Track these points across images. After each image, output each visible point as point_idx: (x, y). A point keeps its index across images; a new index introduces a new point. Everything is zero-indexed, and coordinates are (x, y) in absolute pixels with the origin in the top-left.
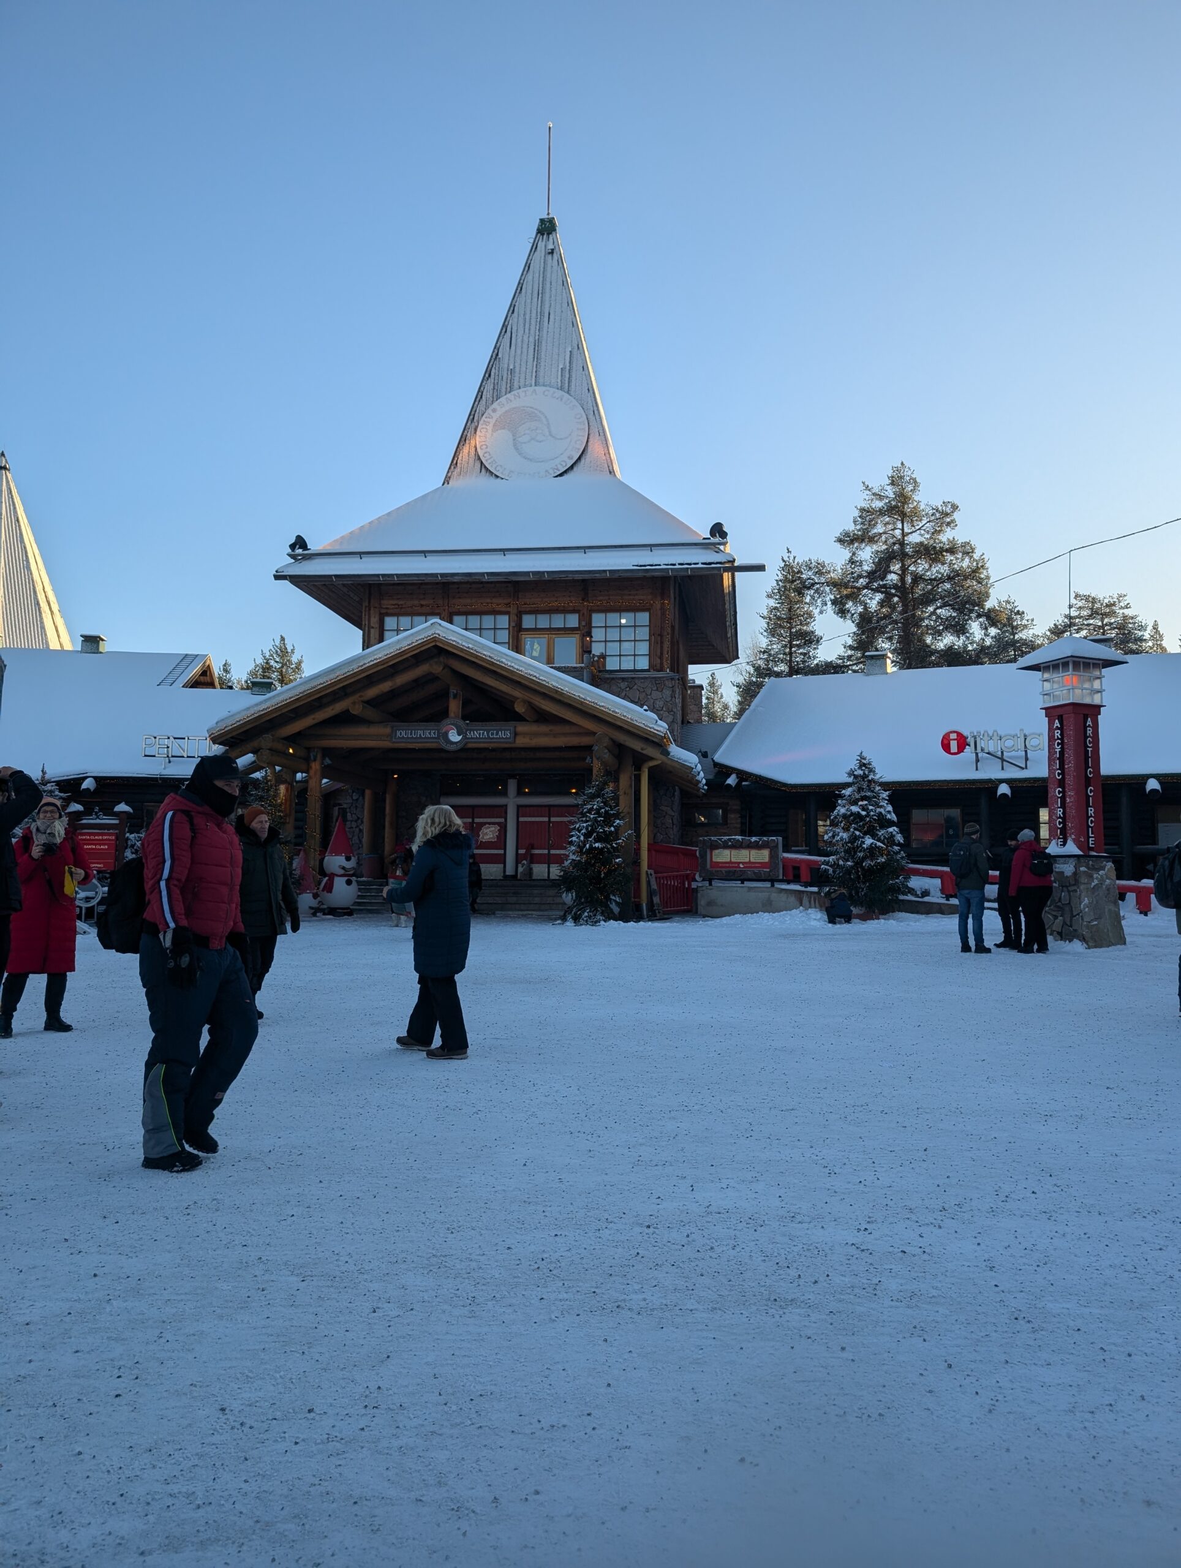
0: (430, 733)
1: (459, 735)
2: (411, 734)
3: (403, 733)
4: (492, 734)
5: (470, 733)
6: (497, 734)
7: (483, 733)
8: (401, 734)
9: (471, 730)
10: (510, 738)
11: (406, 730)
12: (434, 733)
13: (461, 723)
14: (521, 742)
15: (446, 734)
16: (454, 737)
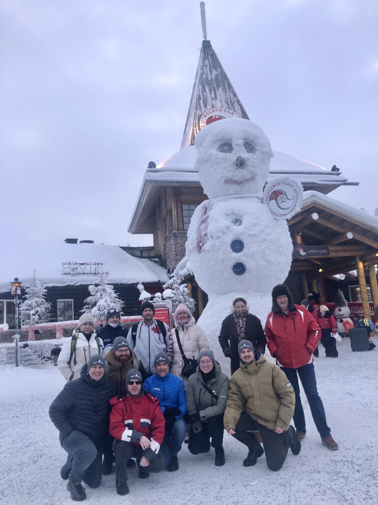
1: (304, 252)
4: (319, 251)
5: (309, 251)
6: (321, 251)
7: (315, 251)
10: (327, 253)
13: (304, 246)
14: (332, 255)
15: (298, 252)
16: (302, 253)
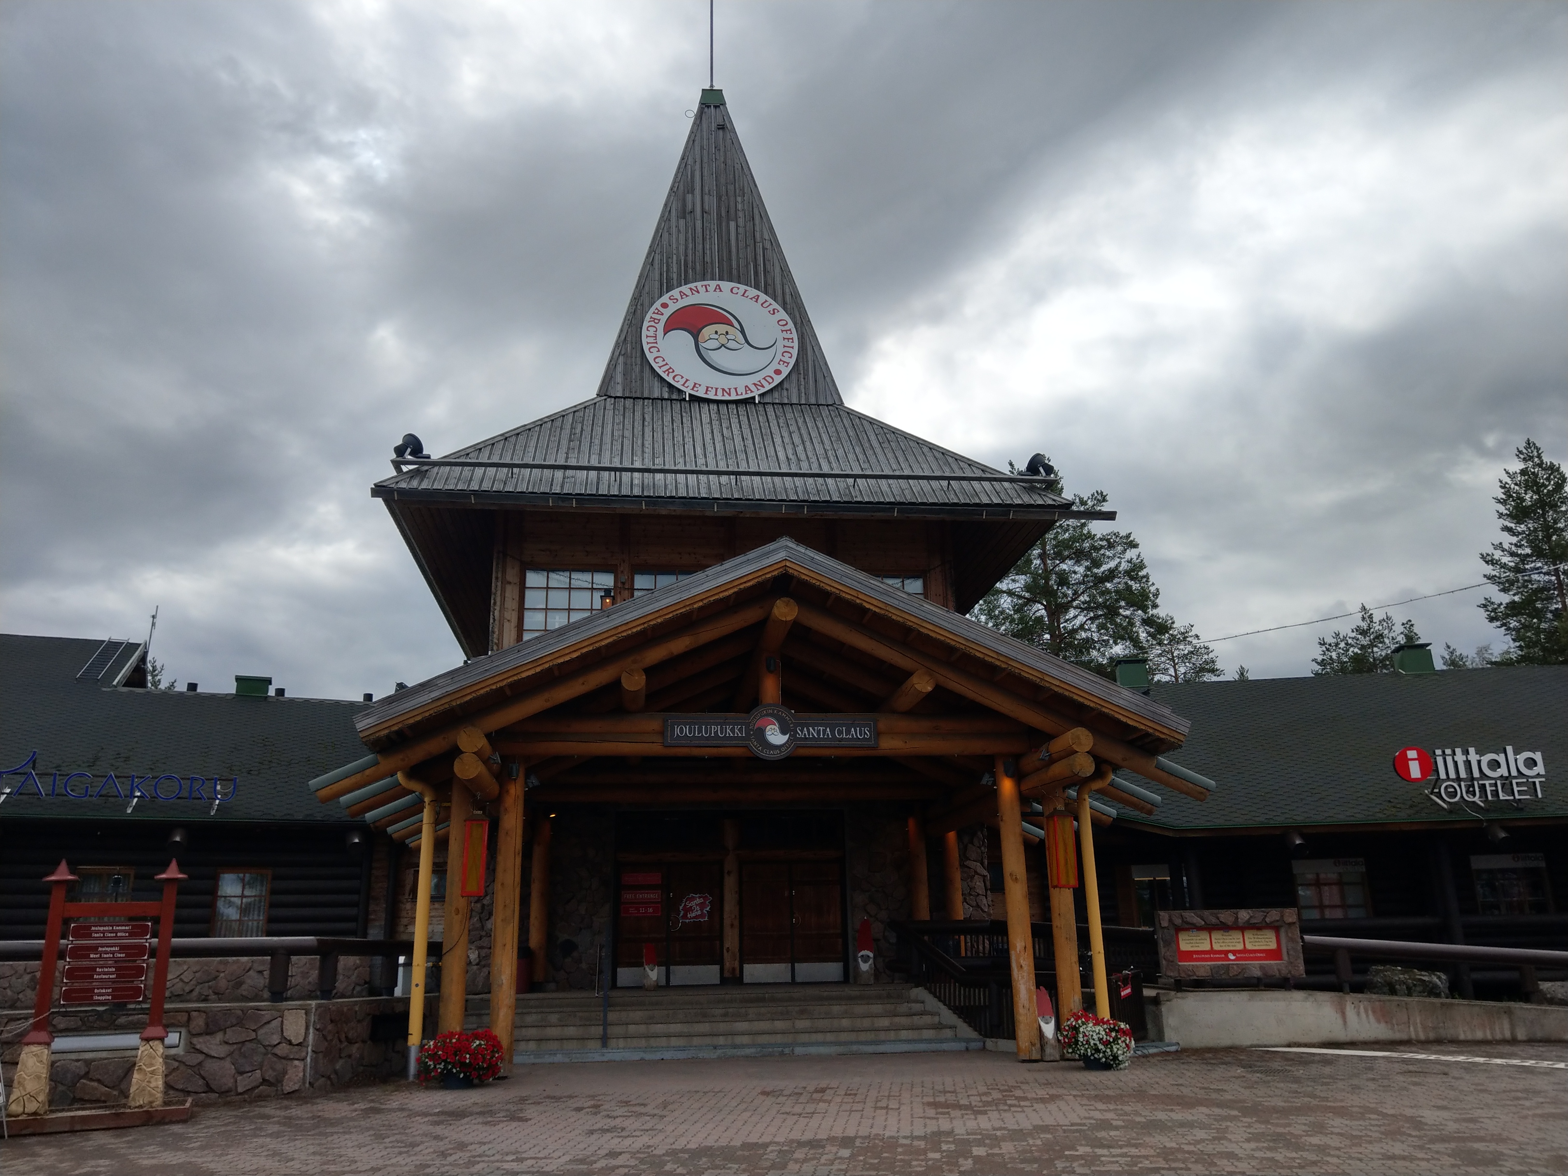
0: (733, 730)
1: (783, 732)
2: (700, 731)
3: (686, 730)
4: (840, 733)
5: (802, 731)
6: (848, 732)
7: (824, 731)
8: (681, 730)
9: (802, 726)
10: (869, 739)
11: (690, 724)
12: (740, 730)
13: (784, 713)
14: (891, 745)
15: (761, 733)
16: (776, 737)
